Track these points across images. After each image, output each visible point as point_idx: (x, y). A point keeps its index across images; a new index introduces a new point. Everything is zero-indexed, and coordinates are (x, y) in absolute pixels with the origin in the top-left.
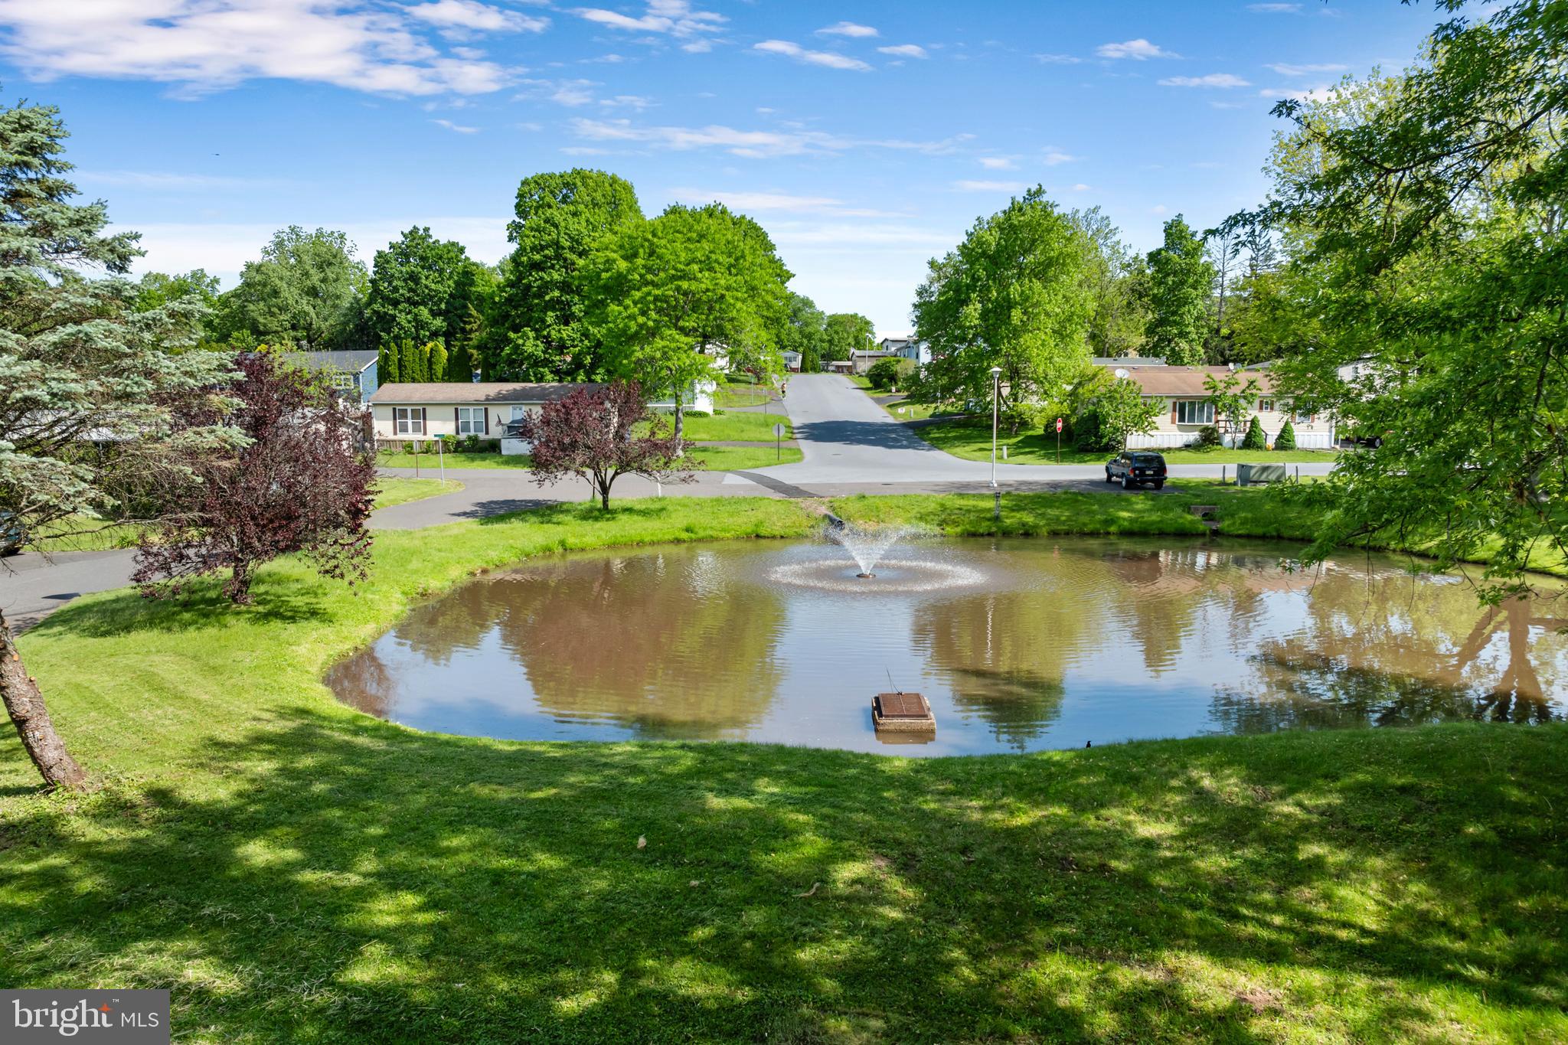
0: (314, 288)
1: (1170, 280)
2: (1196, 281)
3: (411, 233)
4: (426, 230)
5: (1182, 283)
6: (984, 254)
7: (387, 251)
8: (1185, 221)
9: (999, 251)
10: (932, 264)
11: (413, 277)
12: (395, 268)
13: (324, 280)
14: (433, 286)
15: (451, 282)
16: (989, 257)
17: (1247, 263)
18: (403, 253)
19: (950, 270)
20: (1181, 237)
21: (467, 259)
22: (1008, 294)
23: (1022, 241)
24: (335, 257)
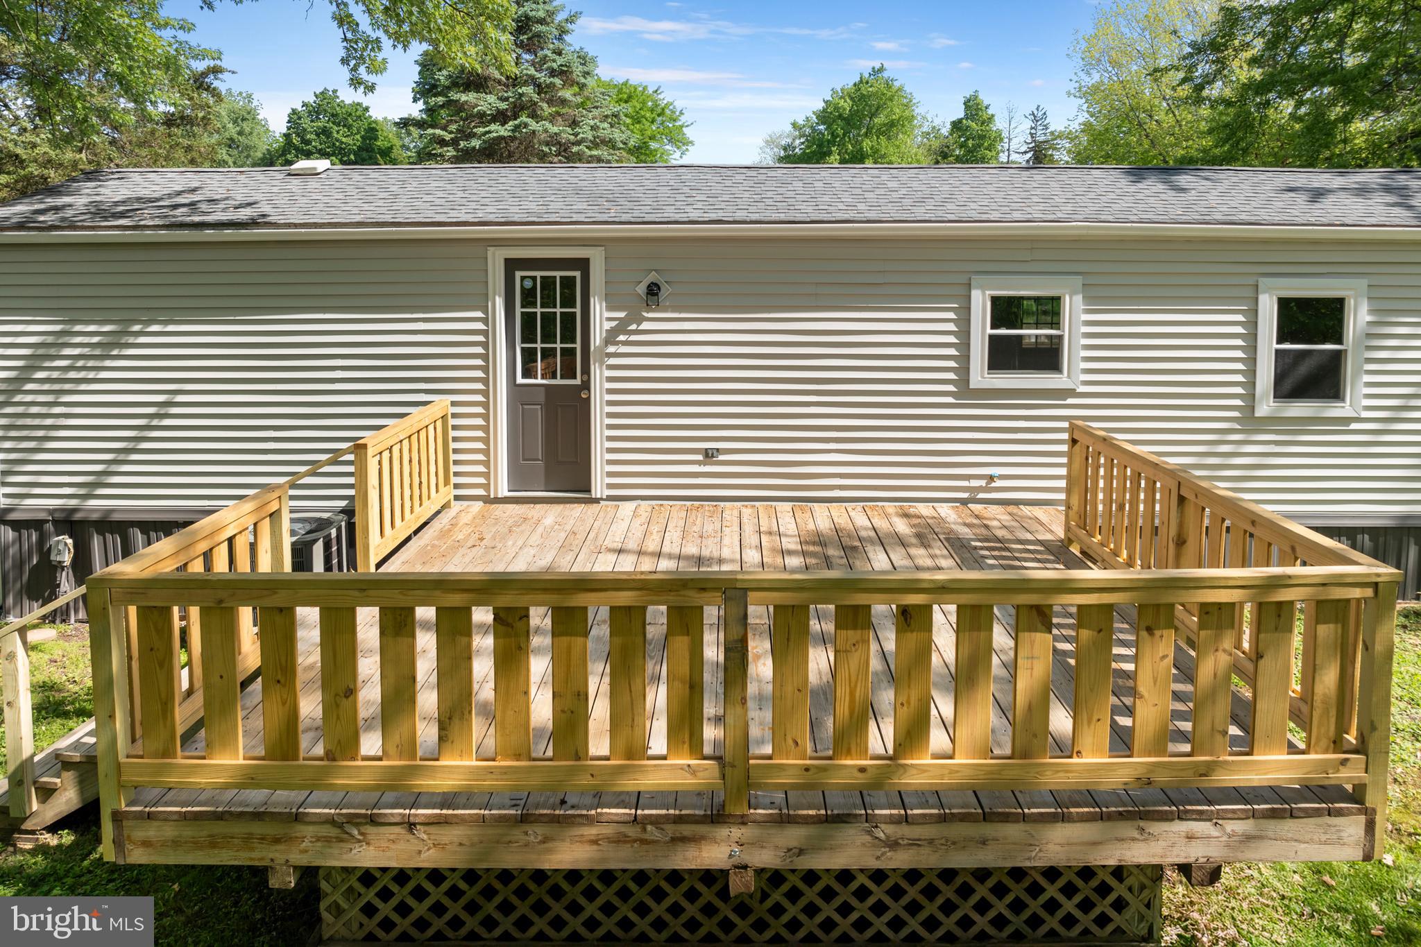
0: (232, 139)
1: (970, 143)
2: (990, 145)
3: (322, 93)
4: (335, 91)
5: (980, 146)
6: (840, 116)
7: (300, 109)
8: (981, 96)
9: (853, 113)
10: (794, 125)
11: (325, 132)
12: (306, 123)
13: (240, 133)
14: (344, 140)
15: (358, 137)
16: (844, 119)
17: (1028, 131)
18: (315, 111)
19: (808, 131)
20: (977, 109)
21: (370, 117)
22: (862, 148)
23: (870, 106)
24: (249, 113)
